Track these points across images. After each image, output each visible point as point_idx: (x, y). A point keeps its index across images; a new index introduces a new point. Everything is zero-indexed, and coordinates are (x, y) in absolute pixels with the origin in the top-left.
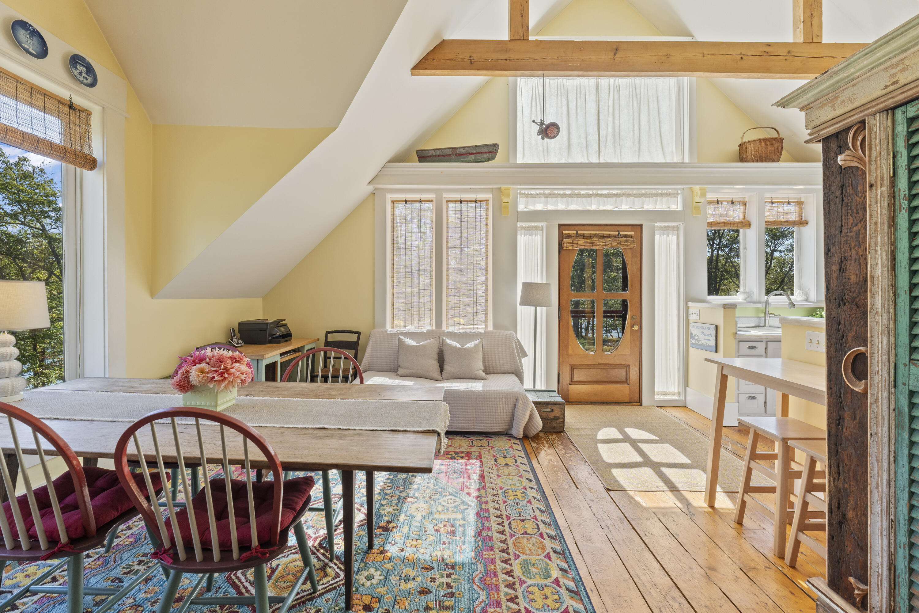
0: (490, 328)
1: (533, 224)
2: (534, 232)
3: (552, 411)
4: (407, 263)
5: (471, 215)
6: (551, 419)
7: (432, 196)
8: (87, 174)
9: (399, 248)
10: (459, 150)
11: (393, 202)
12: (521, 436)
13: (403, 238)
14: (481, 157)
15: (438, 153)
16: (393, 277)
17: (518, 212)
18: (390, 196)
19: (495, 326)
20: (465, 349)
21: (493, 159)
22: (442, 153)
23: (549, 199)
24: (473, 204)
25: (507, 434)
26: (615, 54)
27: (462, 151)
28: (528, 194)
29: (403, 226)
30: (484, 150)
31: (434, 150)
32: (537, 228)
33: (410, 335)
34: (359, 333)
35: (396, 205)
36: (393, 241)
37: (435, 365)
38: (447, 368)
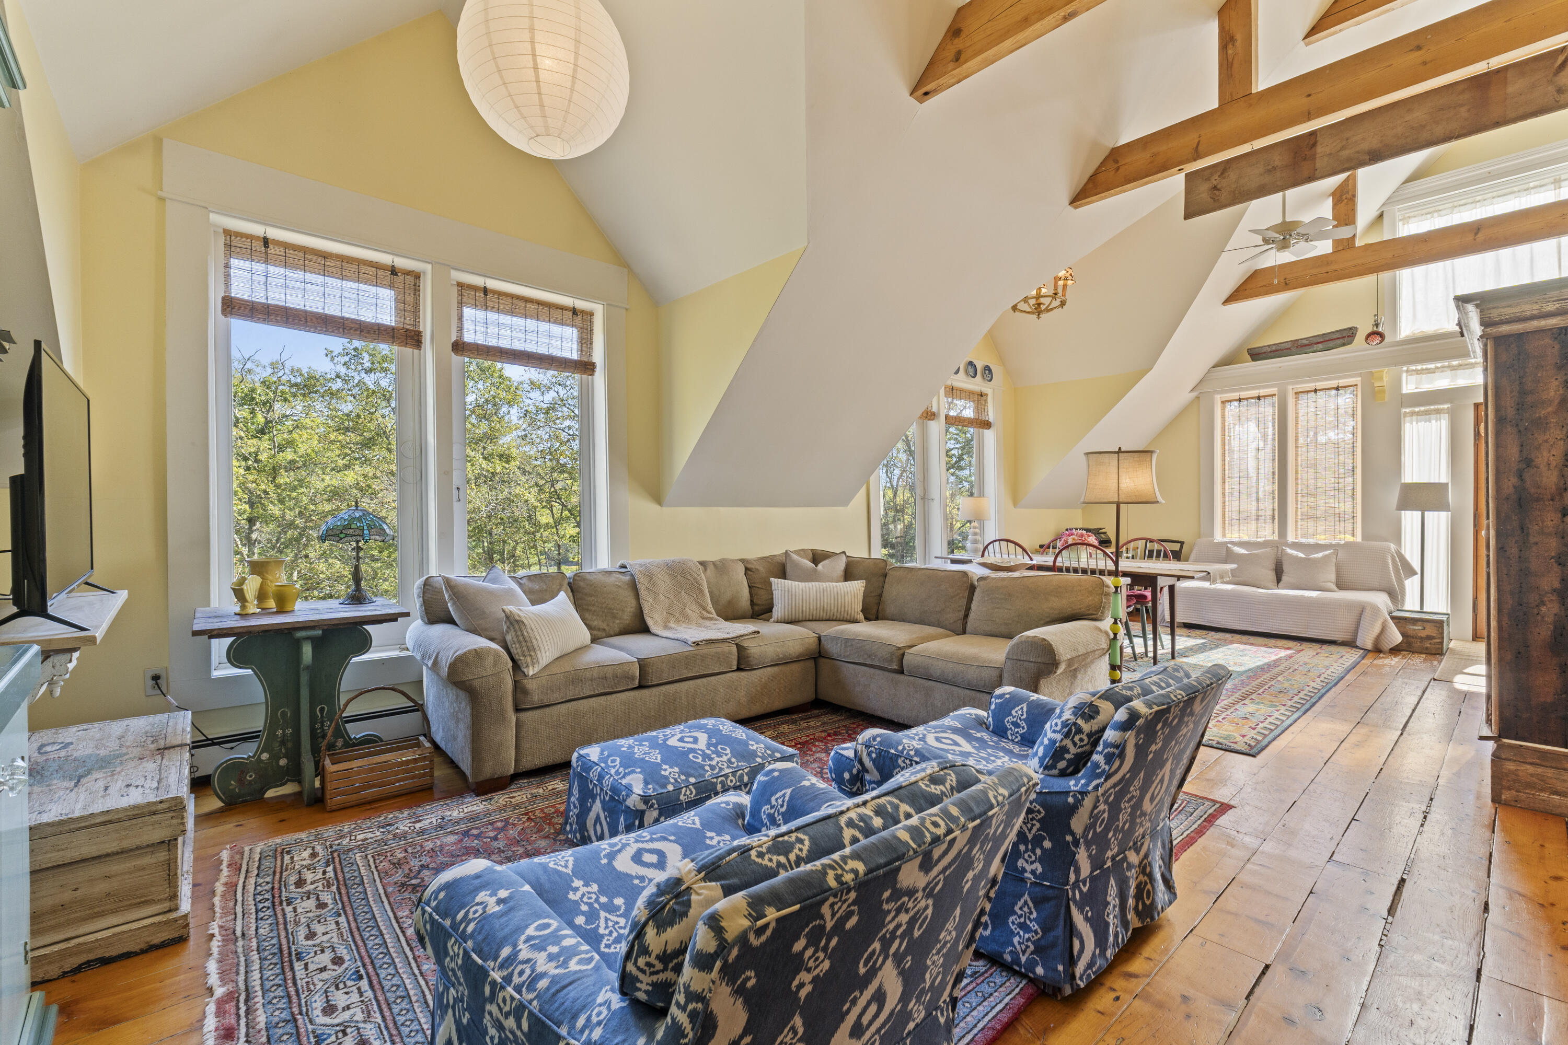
0: (1359, 538)
1: (1432, 407)
2: (1433, 416)
3: (1424, 629)
4: (1242, 467)
5: (1332, 406)
6: (1421, 638)
7: (1274, 390)
8: (986, 431)
9: (1231, 451)
10: (1300, 343)
11: (1223, 402)
12: (1369, 646)
13: (1237, 440)
14: (1331, 344)
15: (1274, 348)
16: (1224, 483)
17: (1402, 395)
18: (1218, 398)
19: (1364, 537)
20: (1309, 559)
21: (1350, 343)
22: (1278, 348)
23: (1459, 372)
24: (1334, 392)
25: (1350, 644)
26: (1476, 234)
27: (1305, 342)
28: (1422, 370)
29: (1237, 427)
30: (1335, 336)
31: (1269, 346)
32: (1438, 412)
33: (1241, 544)
34: (1182, 543)
35: (1228, 405)
36: (1224, 444)
37: (1272, 575)
38: (1285, 578)
